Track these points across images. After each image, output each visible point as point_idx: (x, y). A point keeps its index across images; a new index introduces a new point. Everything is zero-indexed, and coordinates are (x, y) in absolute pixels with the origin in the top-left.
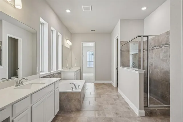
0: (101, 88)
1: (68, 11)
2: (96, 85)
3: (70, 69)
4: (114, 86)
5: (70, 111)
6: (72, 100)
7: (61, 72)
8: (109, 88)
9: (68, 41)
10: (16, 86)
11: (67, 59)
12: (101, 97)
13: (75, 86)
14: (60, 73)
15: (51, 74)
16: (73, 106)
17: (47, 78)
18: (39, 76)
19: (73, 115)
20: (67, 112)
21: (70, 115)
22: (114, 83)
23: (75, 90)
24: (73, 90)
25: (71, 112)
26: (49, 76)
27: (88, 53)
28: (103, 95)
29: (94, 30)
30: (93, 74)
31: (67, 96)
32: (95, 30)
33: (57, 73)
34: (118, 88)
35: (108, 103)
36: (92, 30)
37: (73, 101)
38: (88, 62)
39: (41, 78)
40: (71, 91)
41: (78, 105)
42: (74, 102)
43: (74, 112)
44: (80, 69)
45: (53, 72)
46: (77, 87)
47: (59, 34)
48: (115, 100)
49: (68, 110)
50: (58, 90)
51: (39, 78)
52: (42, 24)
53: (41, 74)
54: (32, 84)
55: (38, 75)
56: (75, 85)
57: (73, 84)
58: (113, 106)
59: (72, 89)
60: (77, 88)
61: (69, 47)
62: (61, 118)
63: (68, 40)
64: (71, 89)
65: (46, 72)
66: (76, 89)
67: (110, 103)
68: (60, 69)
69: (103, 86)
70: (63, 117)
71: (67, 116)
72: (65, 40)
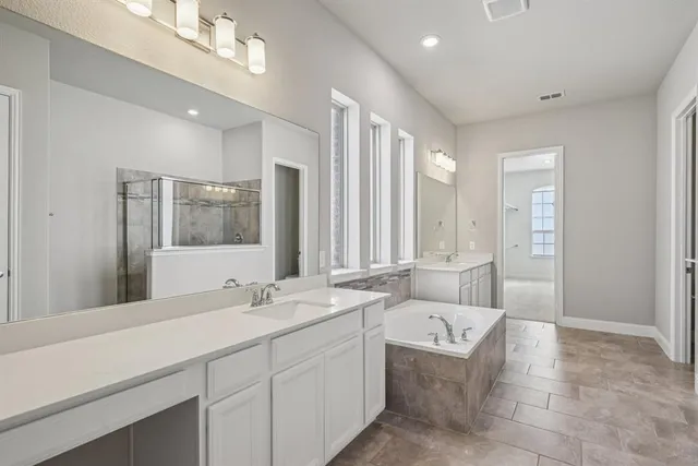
0: (587, 353)
1: (430, 42)
2: (567, 335)
3: (448, 259)
4: (672, 359)
5: (426, 421)
6: (432, 381)
7: (409, 270)
8: (634, 360)
9: (440, 156)
10: (253, 305)
11: (440, 223)
12: (581, 396)
13: (450, 331)
14: (408, 275)
15: (372, 274)
16: (436, 407)
17: (355, 288)
18: (328, 281)
19: (433, 443)
20: (416, 423)
21: (423, 437)
22: (668, 338)
23: (445, 347)
24: (440, 342)
25: (427, 426)
26: (365, 281)
27: (536, 198)
28: (594, 391)
29: (554, 96)
30: (553, 286)
31: (415, 360)
32: (559, 95)
33: (396, 272)
34: (693, 370)
35: (613, 434)
36: (542, 98)
37: (438, 386)
38: (534, 235)
39: (336, 285)
40: (429, 345)
41: (455, 406)
42: (441, 389)
43: (442, 429)
44: (492, 263)
45: (380, 269)
46: (457, 333)
47: (402, 133)
48: (663, 428)
49: (419, 416)
50: (381, 334)
51: (329, 285)
52: (342, 110)
53: (334, 273)
54: (297, 303)
55: (325, 276)
56: (447, 325)
57: (442, 320)
58: (640, 458)
59: (436, 340)
60: (458, 339)
61: (445, 179)
62: (388, 437)
63: (440, 151)
64: (433, 337)
65: (354, 268)
66: (452, 342)
67: (628, 440)
68: (407, 258)
69: (604, 346)
70: (395, 435)
71: (414, 437)
72: (429, 156)
